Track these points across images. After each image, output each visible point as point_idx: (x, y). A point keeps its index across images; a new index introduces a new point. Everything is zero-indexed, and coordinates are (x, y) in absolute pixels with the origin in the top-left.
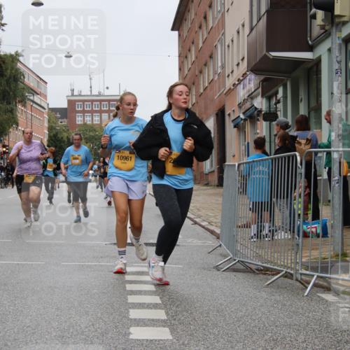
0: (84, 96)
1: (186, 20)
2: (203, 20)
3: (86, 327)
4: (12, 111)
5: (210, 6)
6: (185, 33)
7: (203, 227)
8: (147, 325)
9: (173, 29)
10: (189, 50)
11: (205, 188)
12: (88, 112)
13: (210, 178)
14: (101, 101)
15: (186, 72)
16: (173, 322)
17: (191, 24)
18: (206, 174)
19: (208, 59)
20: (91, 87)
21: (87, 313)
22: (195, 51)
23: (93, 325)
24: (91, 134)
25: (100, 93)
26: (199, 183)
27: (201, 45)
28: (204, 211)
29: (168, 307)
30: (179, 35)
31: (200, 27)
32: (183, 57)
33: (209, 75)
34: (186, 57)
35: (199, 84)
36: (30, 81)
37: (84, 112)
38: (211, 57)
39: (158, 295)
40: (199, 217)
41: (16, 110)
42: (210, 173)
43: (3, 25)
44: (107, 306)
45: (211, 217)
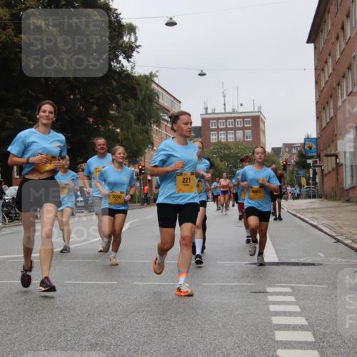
0: (218, 113)
1: (322, 32)
2: (340, 31)
3: (232, 349)
4: (147, 132)
5: (348, 16)
6: (321, 45)
7: (347, 245)
8: (294, 348)
9: (308, 42)
10: (326, 62)
11: (346, 204)
12: (222, 130)
13: (351, 194)
14: (235, 118)
15: (323, 85)
16: (321, 344)
17: (328, 35)
18: (347, 190)
19: (347, 70)
20: (225, 105)
21: (231, 334)
22: (333, 63)
23: (238, 347)
24: (226, 152)
25: (234, 110)
26: (339, 200)
27: (338, 56)
28: (346, 228)
29: (315, 329)
30: (315, 48)
31: (337, 38)
32: (319, 70)
33: (347, 87)
34: (323, 70)
35: (337, 97)
36: (164, 101)
37: (218, 130)
38: (349, 68)
39: (304, 316)
40: (342, 234)
41: (151, 130)
42: (351, 188)
43: (138, 47)
44: (253, 328)
45: (354, 234)
